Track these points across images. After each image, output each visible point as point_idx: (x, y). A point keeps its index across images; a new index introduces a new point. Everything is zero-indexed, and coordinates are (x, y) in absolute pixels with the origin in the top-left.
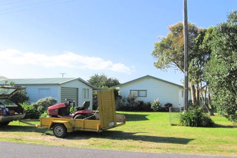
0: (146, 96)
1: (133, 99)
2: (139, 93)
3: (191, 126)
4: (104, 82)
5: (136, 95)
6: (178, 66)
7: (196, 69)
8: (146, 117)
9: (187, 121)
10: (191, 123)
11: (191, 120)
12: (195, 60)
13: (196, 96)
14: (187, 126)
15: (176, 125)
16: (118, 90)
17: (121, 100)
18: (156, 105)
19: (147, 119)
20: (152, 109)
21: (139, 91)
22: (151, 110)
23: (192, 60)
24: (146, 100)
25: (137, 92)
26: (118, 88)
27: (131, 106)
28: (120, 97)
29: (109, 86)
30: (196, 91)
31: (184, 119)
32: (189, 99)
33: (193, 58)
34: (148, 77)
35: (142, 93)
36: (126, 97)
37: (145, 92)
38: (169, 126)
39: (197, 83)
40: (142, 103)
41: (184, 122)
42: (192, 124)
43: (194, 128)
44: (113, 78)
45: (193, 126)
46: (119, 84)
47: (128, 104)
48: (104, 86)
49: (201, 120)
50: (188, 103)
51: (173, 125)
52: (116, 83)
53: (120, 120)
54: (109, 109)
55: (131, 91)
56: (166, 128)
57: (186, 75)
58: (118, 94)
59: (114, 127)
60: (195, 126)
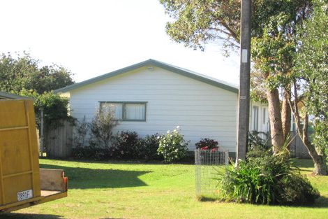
0: (145, 120)
1: (108, 128)
2: (124, 111)
3: (253, 201)
4: (28, 79)
5: (118, 115)
6: (234, 35)
7: (282, 46)
8: (141, 178)
9: (242, 188)
10: (254, 193)
11: (253, 186)
12: (281, 18)
13: (283, 120)
14: (243, 201)
15: (213, 200)
16: (66, 102)
17: (75, 130)
18: (170, 144)
19: (141, 184)
20: (162, 156)
21: (124, 103)
22: (159, 160)
23: (272, 18)
24: (143, 131)
25: (119, 107)
26: (65, 95)
27: (103, 146)
28: (72, 121)
29: (41, 91)
30: (284, 106)
31: (237, 183)
32: (251, 128)
33: (272, 13)
34: (152, 65)
35: (134, 112)
36: (89, 121)
37: (141, 107)
38: (194, 201)
39: (285, 82)
40: (132, 138)
41: (236, 191)
42: (257, 198)
43: (262, 207)
44: (55, 68)
45: (259, 203)
46: (70, 82)
47: (94, 140)
48: (28, 88)
49: (282, 186)
50: (249, 139)
51: (204, 199)
52: (62, 81)
53: (52, 184)
54: (18, 151)
55: (102, 103)
56: (184, 207)
57: (245, 61)
58: (66, 111)
59: (32, 204)
60: (265, 203)
